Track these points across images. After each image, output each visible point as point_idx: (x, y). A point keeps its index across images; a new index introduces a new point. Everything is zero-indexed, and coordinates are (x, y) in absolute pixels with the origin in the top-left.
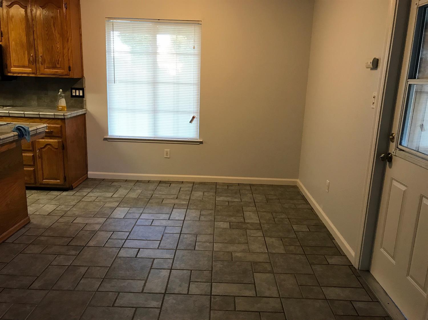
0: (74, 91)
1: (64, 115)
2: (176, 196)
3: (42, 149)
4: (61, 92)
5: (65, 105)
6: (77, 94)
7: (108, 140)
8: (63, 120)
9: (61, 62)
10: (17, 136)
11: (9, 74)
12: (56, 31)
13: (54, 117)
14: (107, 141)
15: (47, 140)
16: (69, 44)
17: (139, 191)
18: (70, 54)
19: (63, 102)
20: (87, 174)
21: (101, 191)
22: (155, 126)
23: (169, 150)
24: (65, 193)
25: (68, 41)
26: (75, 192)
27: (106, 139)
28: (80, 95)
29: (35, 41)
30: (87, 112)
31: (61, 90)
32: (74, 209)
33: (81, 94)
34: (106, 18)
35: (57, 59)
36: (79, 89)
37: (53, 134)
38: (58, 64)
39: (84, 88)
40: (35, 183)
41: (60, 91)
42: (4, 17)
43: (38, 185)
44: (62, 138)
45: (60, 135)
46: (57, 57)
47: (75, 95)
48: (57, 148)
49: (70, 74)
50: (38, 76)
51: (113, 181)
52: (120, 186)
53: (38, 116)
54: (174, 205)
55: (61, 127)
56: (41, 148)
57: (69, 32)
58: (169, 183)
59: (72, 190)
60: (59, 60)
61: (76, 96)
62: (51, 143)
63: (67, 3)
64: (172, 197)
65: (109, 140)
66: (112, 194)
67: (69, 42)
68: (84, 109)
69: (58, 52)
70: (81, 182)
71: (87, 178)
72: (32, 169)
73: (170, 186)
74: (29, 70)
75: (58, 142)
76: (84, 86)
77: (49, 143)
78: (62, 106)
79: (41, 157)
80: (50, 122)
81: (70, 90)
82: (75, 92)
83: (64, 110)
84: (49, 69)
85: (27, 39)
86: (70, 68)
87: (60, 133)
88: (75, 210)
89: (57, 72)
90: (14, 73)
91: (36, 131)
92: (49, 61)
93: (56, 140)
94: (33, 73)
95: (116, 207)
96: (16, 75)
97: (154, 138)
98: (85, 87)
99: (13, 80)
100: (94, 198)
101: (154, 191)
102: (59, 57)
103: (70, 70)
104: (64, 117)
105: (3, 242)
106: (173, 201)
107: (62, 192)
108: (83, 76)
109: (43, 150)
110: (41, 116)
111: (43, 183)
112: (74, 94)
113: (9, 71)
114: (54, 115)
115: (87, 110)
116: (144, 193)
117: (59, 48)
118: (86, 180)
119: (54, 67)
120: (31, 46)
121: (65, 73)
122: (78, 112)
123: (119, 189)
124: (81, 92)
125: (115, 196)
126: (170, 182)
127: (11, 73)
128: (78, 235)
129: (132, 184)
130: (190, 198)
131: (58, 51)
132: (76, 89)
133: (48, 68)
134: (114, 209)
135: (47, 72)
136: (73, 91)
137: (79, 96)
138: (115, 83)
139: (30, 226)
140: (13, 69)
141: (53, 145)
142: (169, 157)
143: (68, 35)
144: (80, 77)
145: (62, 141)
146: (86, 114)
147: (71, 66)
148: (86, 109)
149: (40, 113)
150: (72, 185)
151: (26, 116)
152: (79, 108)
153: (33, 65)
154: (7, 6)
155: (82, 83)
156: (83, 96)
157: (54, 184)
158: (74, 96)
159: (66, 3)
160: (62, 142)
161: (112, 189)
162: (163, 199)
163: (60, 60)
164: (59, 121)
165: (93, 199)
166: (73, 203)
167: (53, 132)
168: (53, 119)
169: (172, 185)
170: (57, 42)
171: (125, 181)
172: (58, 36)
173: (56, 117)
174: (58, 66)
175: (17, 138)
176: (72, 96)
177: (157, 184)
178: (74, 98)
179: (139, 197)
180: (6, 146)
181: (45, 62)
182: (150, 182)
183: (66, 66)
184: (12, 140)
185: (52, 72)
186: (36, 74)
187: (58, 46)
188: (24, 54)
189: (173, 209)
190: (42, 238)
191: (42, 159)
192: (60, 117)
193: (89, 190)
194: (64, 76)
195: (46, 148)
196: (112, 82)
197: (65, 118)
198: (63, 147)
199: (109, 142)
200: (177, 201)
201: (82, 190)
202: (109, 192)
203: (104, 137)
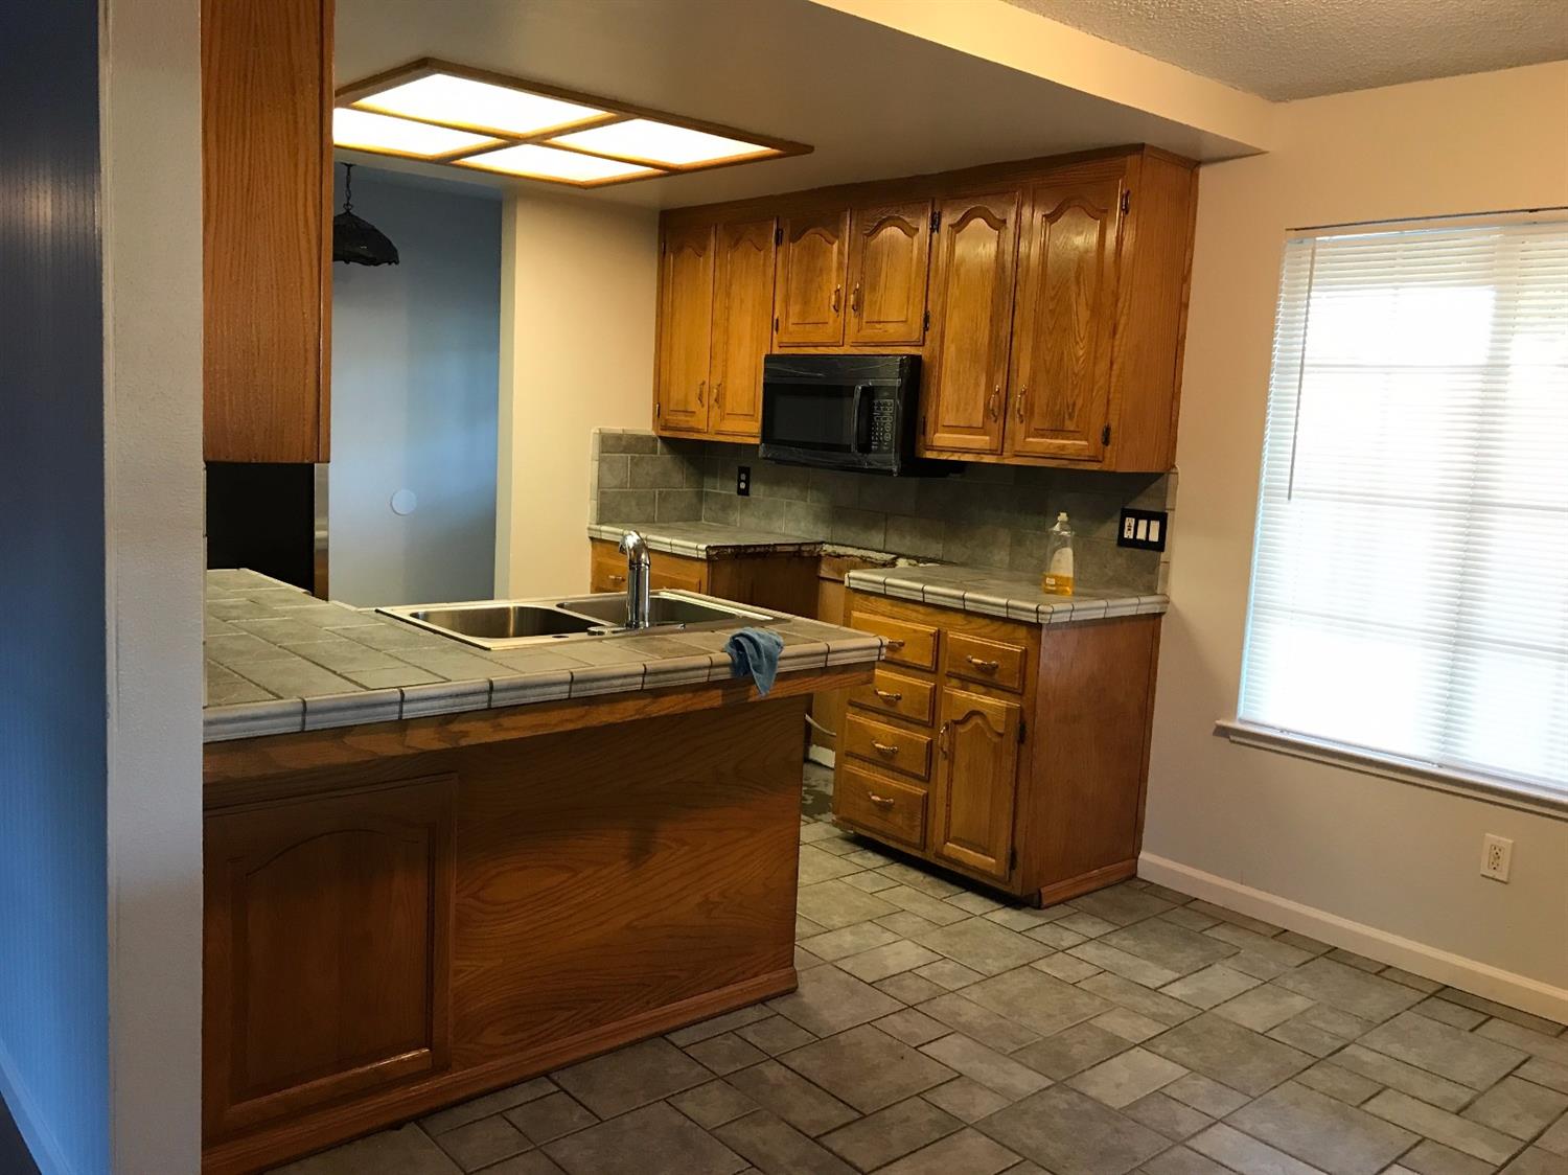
0: (1129, 521)
1: (1037, 611)
2: (1464, 1096)
3: (958, 726)
4: (1062, 523)
5: (1071, 575)
6: (1141, 535)
7: (1232, 738)
8: (1035, 628)
9: (1080, 410)
10: (727, 669)
11: (930, 455)
12: (1082, 300)
13: (1005, 615)
14: (1227, 740)
15: (975, 697)
16: (1117, 343)
17: (1299, 1003)
18: (1114, 379)
19: (1064, 563)
20: (1137, 858)
21: (1138, 950)
22: (1450, 712)
23: (1511, 841)
24: (1003, 915)
25: (1115, 333)
26: (1039, 921)
27: (1224, 732)
28: (1151, 539)
29: (1015, 339)
30: (1169, 610)
31: (1063, 516)
32: (975, 994)
33: (1154, 537)
34: (1288, 230)
35: (1071, 402)
36: (1149, 516)
37: (996, 676)
38: (1071, 417)
39: (1166, 514)
40: (924, 846)
41: (1059, 518)
42: (940, 263)
43: (930, 857)
44: (1024, 698)
45: (1016, 686)
46: (1073, 390)
47: (1131, 537)
48: (1001, 731)
49: (1104, 458)
50: (1006, 462)
51: (1223, 917)
52: (1235, 951)
53: (958, 605)
54: (1419, 1142)
55: (1025, 653)
56: (956, 723)
57: (1122, 300)
58: (1481, 1010)
59: (1038, 912)
60: (1074, 404)
61: (1134, 543)
62: (985, 711)
63: (1132, 192)
64: (1444, 1090)
65: (1238, 739)
66: (1170, 975)
67: (1117, 336)
68: (1156, 594)
69: (1076, 375)
70: (1093, 886)
71: (1134, 876)
72: (920, 791)
73: (1472, 1030)
74: (981, 441)
75: (1009, 710)
76: (1168, 507)
77: (978, 708)
78: (1056, 577)
79: (950, 757)
80: (994, 631)
81: (1117, 518)
82: (1133, 525)
83: (1064, 592)
84: (1043, 436)
85: (991, 331)
86: (1107, 432)
87: (1018, 675)
88: (974, 997)
89: (1063, 447)
90: (942, 450)
91: (824, 657)
92: (1045, 408)
93: (1003, 703)
94: (992, 452)
95: (1136, 1045)
96: (945, 458)
97: (1440, 766)
98: (1173, 510)
99: (951, 475)
100: (1086, 970)
101: (1370, 1025)
102: (1076, 391)
103: (1106, 442)
104: (1038, 618)
105: (662, 1035)
106: (1426, 1120)
107: (997, 906)
108: (1170, 466)
109: (961, 730)
110: (970, 606)
111: (946, 852)
112: (1128, 535)
113: (929, 442)
114: (1007, 606)
115: (1168, 602)
116: (1313, 1022)
117: (1082, 360)
118: (1122, 882)
119: (1057, 431)
120: (1000, 355)
121: (1087, 453)
122: (1113, 607)
123: (1217, 966)
124: (1155, 525)
125: (1176, 990)
126: (1492, 1010)
127: (932, 448)
128: (887, 1113)
129: (1295, 957)
130: (1536, 1139)
131: (1076, 371)
132: (1139, 515)
133: (1040, 433)
134: (1117, 1047)
135: (1035, 446)
136: (1127, 524)
137: (1146, 544)
138: (1293, 499)
139: (784, 1006)
140: (942, 438)
141: (990, 718)
142: (1505, 880)
143: (1119, 311)
144: (1159, 471)
145: (1021, 710)
146: (1163, 618)
147: (1114, 425)
148: (1165, 595)
149: (967, 595)
150: (1042, 891)
151: (929, 599)
152: (1140, 591)
153: (996, 421)
154: (951, 226)
155: (1163, 495)
156: (1160, 546)
157: (975, 869)
158: (1128, 539)
159: (1128, 192)
160: (1021, 717)
161: (1189, 956)
162: (1386, 1088)
163: (1080, 402)
164: (1022, 632)
165: (1077, 973)
166: (993, 966)
167: (997, 670)
168: (1006, 620)
169: (1495, 1029)
170: (1078, 339)
171: (1273, 937)
172: (1084, 314)
173: (1013, 615)
174: (1070, 425)
175: (728, 677)
176: (1123, 542)
177: (1416, 997)
178: (1126, 549)
179: (1274, 1034)
180: (673, 699)
181: (1032, 413)
182: (1386, 974)
183: (1097, 426)
184: (705, 679)
185: (1048, 447)
186: (1001, 455)
187: (1081, 352)
188: (977, 385)
189: (1395, 1162)
190: (773, 1072)
191: (953, 762)
192: (1024, 617)
193: (1094, 929)
194: (1086, 463)
195: (969, 726)
196: (1279, 495)
197: (1041, 625)
198: (1023, 731)
199: (1233, 745)
200: (1447, 1128)
201: (1073, 923)
202: (1166, 965)
203: (1219, 722)
